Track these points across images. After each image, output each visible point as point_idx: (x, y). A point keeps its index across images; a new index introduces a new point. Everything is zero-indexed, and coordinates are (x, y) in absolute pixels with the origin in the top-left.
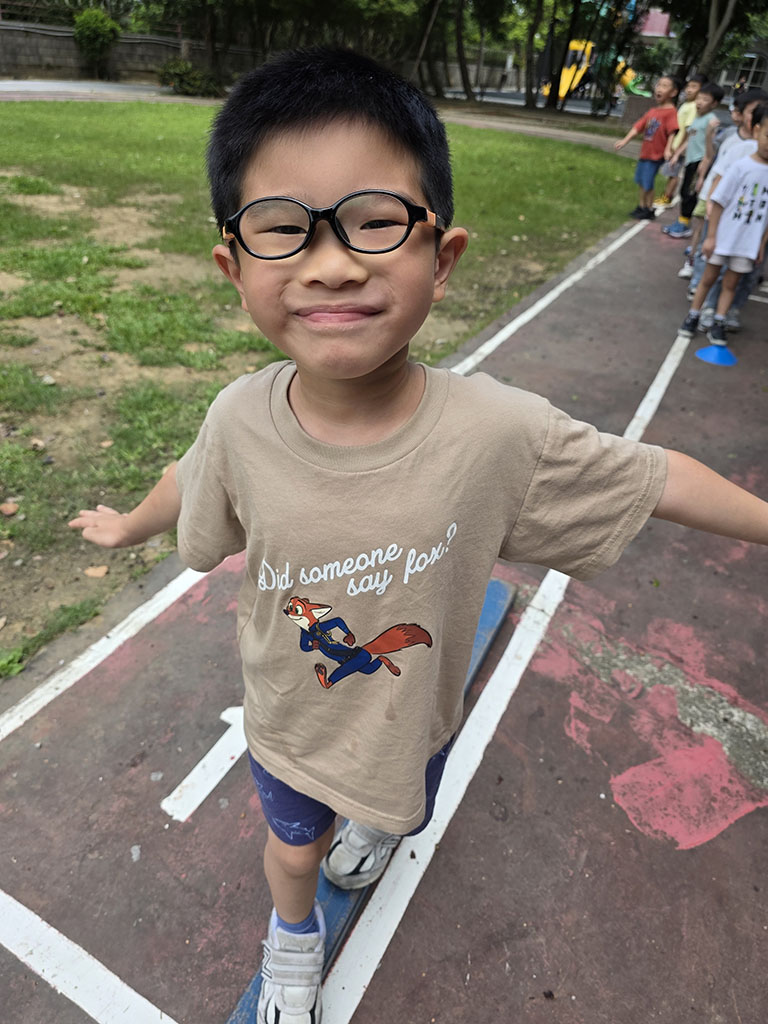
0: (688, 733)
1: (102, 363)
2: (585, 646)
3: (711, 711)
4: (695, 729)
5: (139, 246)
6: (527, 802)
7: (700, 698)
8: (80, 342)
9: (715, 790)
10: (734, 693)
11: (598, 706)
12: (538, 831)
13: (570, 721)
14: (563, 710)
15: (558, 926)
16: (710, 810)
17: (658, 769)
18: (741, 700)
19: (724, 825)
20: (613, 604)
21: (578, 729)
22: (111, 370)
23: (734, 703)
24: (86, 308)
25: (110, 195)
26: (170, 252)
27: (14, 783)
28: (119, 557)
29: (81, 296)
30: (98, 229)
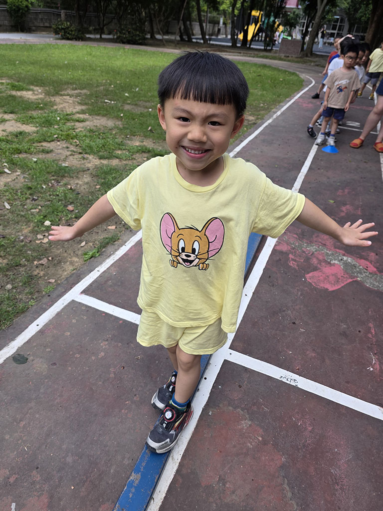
0: (329, 263)
1: (84, 158)
2: (292, 242)
3: (336, 257)
4: (332, 262)
5: (78, 113)
6: (279, 282)
7: (333, 254)
8: (71, 151)
9: (339, 277)
10: (344, 252)
11: (299, 257)
12: (284, 288)
13: (290, 261)
14: (288, 259)
15: (294, 309)
16: (338, 281)
17: (320, 272)
18: (346, 254)
19: (343, 285)
20: (300, 230)
21: (293, 264)
22: (88, 161)
23: (344, 255)
24: (68, 138)
25: (55, 90)
26: (93, 115)
27: (111, 283)
28: (118, 223)
29: (63, 133)
30: (56, 106)
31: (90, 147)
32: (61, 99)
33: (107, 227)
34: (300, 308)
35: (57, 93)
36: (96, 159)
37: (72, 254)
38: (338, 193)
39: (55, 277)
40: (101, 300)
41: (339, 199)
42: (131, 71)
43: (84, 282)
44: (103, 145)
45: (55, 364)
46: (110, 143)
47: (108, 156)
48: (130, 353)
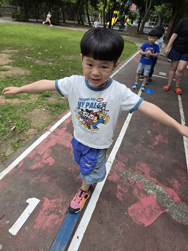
0: (146, 193)
2: (121, 171)
3: (151, 186)
7: (149, 183)
10: (156, 181)
11: (124, 188)
12: (110, 226)
13: (118, 193)
14: (116, 190)
16: (152, 214)
18: (158, 183)
20: (127, 159)
21: (119, 195)
26: (14, 66)
38: (154, 125)
41: (154, 130)
47: (12, 97)
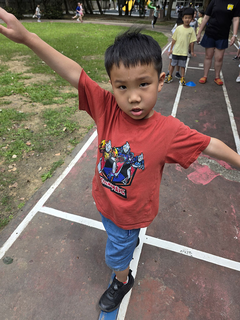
0: (201, 165)
1: (33, 106)
3: (205, 161)
4: (202, 164)
5: (25, 72)
6: (171, 182)
7: (202, 159)
8: (24, 101)
9: (208, 174)
10: (209, 157)
12: (175, 187)
13: (176, 167)
15: (183, 201)
17: (196, 172)
18: (211, 158)
19: (211, 180)
22: (36, 107)
23: (209, 158)
24: (21, 91)
25: (8, 57)
26: (35, 73)
27: (62, 196)
28: (62, 151)
29: (17, 88)
30: (10, 68)
31: (37, 97)
32: (13, 63)
33: (54, 155)
34: (187, 200)
35: (9, 59)
36: (41, 105)
37: (34, 177)
38: (200, 115)
39: (24, 196)
40: (57, 209)
41: (201, 119)
42: (57, 39)
43: (44, 197)
44: (45, 95)
45: (32, 261)
46: (49, 93)
47: (49, 103)
48: (81, 246)
